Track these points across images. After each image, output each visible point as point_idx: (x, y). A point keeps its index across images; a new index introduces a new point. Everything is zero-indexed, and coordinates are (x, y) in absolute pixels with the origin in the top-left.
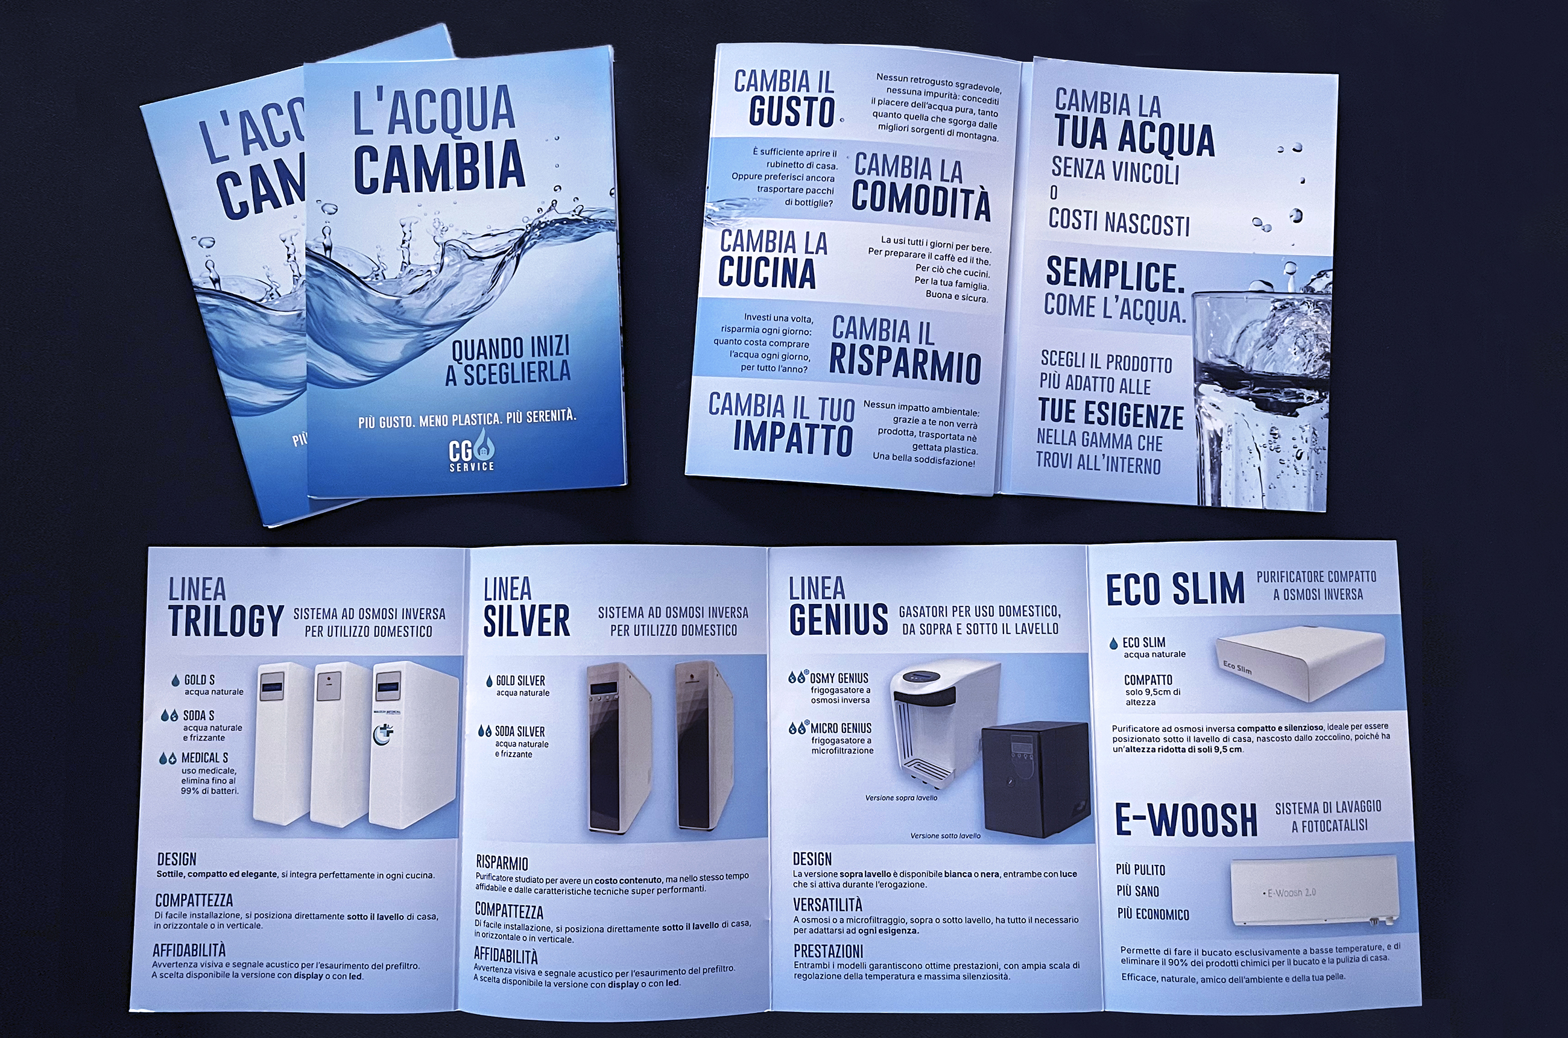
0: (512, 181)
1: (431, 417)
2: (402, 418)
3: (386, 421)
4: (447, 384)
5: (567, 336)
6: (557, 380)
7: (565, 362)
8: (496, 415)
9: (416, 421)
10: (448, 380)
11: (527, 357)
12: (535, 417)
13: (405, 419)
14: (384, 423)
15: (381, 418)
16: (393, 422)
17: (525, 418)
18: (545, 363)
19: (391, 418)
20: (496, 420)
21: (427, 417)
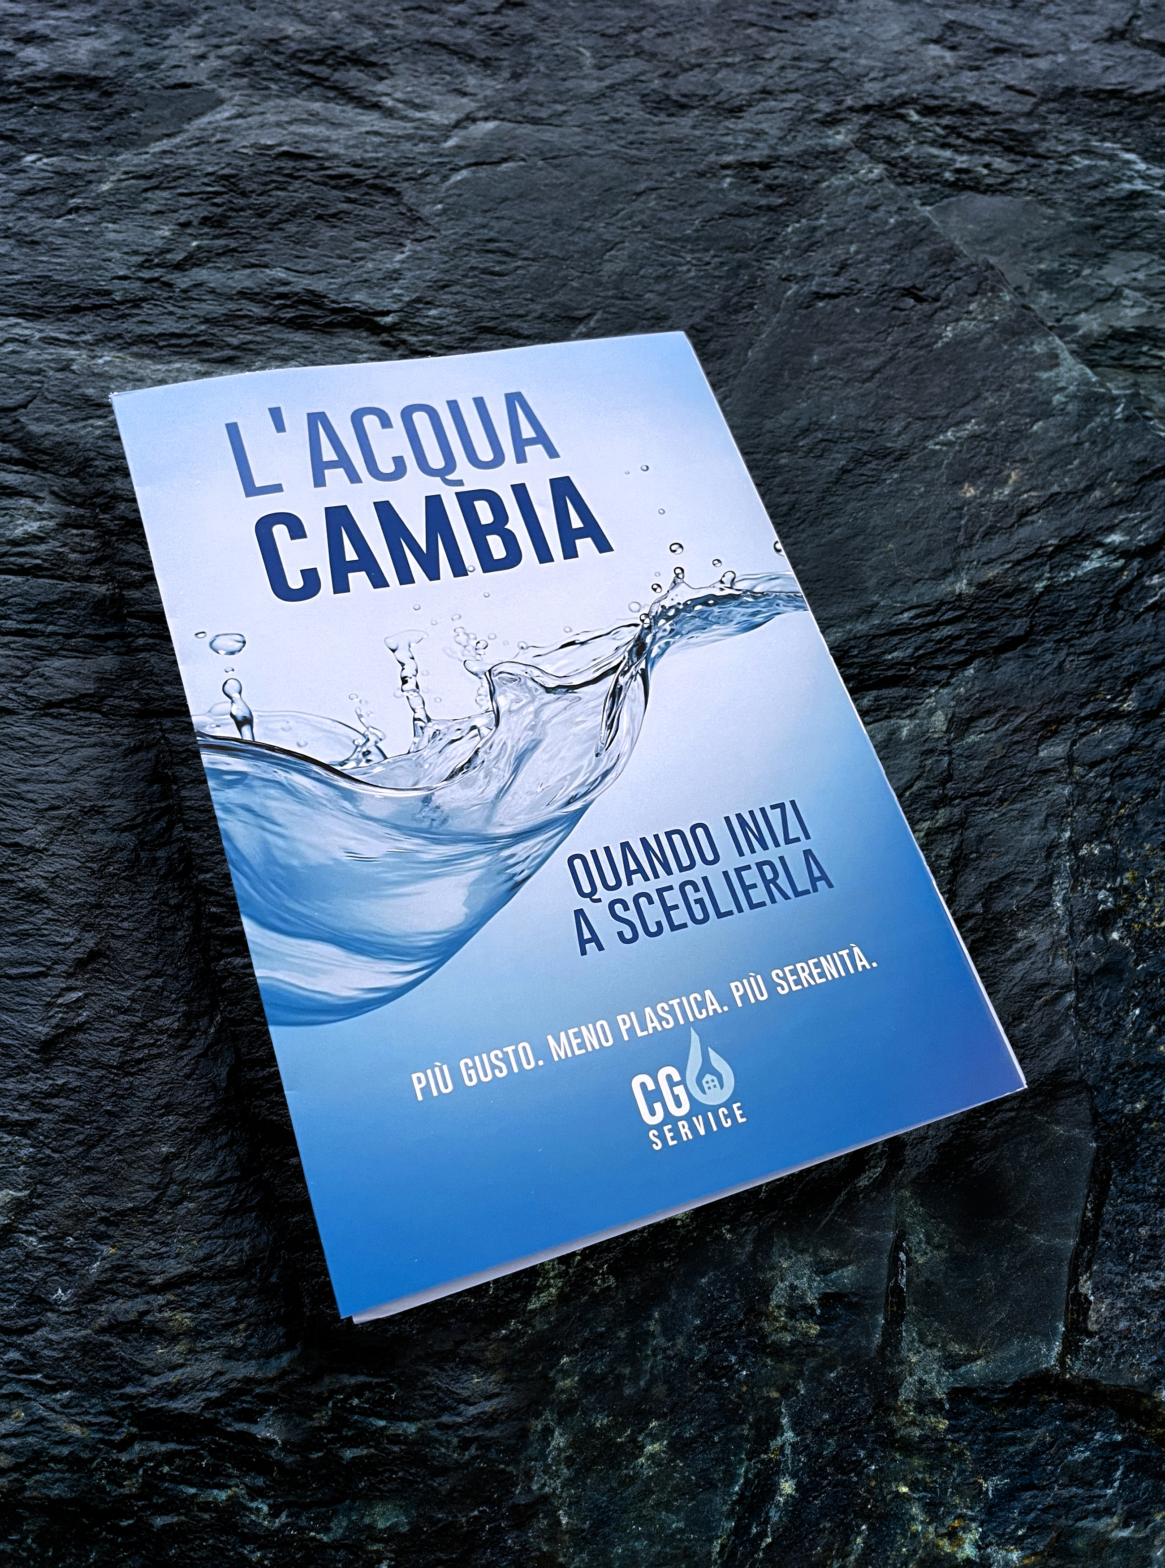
0: (585, 545)
1: (571, 1032)
2: (509, 1049)
3: (475, 1067)
4: (584, 952)
5: (793, 803)
6: (807, 892)
7: (808, 853)
8: (708, 993)
9: (541, 1052)
10: (583, 942)
11: (730, 860)
12: (791, 979)
13: (516, 1052)
14: (472, 1072)
15: (462, 1064)
16: (494, 1067)
17: (771, 986)
18: (769, 863)
19: (484, 1056)
20: (714, 1006)
21: (562, 1034)
